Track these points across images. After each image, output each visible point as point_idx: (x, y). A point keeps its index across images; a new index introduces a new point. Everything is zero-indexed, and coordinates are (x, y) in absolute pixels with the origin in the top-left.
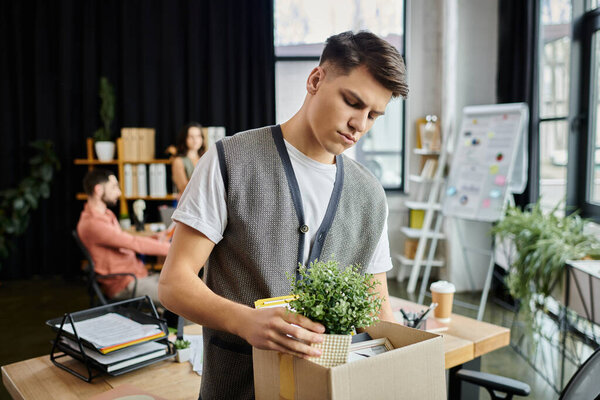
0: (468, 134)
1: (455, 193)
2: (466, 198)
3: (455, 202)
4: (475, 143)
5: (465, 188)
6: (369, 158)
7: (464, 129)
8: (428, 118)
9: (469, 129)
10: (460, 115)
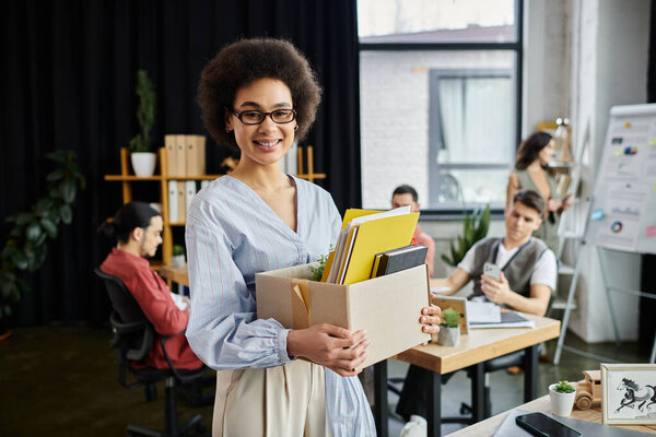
0: (618, 141)
1: (603, 217)
2: (620, 224)
3: (606, 230)
4: (628, 152)
5: (616, 211)
6: (443, 172)
7: (611, 135)
8: (559, 121)
9: (618, 135)
10: (605, 118)
